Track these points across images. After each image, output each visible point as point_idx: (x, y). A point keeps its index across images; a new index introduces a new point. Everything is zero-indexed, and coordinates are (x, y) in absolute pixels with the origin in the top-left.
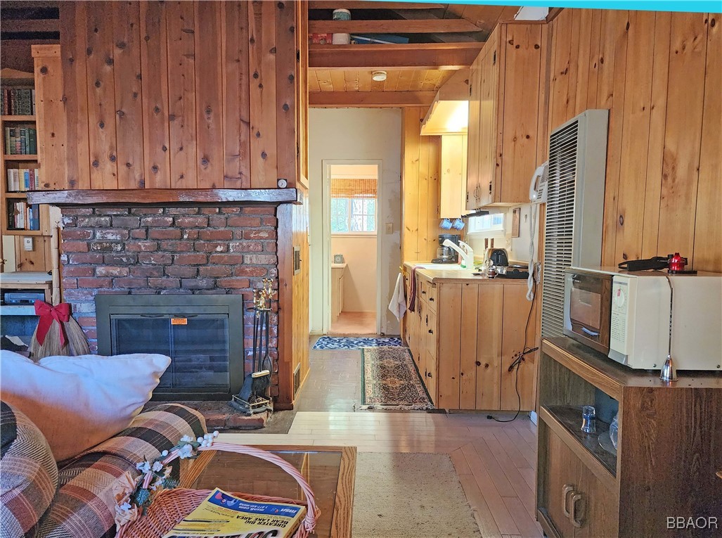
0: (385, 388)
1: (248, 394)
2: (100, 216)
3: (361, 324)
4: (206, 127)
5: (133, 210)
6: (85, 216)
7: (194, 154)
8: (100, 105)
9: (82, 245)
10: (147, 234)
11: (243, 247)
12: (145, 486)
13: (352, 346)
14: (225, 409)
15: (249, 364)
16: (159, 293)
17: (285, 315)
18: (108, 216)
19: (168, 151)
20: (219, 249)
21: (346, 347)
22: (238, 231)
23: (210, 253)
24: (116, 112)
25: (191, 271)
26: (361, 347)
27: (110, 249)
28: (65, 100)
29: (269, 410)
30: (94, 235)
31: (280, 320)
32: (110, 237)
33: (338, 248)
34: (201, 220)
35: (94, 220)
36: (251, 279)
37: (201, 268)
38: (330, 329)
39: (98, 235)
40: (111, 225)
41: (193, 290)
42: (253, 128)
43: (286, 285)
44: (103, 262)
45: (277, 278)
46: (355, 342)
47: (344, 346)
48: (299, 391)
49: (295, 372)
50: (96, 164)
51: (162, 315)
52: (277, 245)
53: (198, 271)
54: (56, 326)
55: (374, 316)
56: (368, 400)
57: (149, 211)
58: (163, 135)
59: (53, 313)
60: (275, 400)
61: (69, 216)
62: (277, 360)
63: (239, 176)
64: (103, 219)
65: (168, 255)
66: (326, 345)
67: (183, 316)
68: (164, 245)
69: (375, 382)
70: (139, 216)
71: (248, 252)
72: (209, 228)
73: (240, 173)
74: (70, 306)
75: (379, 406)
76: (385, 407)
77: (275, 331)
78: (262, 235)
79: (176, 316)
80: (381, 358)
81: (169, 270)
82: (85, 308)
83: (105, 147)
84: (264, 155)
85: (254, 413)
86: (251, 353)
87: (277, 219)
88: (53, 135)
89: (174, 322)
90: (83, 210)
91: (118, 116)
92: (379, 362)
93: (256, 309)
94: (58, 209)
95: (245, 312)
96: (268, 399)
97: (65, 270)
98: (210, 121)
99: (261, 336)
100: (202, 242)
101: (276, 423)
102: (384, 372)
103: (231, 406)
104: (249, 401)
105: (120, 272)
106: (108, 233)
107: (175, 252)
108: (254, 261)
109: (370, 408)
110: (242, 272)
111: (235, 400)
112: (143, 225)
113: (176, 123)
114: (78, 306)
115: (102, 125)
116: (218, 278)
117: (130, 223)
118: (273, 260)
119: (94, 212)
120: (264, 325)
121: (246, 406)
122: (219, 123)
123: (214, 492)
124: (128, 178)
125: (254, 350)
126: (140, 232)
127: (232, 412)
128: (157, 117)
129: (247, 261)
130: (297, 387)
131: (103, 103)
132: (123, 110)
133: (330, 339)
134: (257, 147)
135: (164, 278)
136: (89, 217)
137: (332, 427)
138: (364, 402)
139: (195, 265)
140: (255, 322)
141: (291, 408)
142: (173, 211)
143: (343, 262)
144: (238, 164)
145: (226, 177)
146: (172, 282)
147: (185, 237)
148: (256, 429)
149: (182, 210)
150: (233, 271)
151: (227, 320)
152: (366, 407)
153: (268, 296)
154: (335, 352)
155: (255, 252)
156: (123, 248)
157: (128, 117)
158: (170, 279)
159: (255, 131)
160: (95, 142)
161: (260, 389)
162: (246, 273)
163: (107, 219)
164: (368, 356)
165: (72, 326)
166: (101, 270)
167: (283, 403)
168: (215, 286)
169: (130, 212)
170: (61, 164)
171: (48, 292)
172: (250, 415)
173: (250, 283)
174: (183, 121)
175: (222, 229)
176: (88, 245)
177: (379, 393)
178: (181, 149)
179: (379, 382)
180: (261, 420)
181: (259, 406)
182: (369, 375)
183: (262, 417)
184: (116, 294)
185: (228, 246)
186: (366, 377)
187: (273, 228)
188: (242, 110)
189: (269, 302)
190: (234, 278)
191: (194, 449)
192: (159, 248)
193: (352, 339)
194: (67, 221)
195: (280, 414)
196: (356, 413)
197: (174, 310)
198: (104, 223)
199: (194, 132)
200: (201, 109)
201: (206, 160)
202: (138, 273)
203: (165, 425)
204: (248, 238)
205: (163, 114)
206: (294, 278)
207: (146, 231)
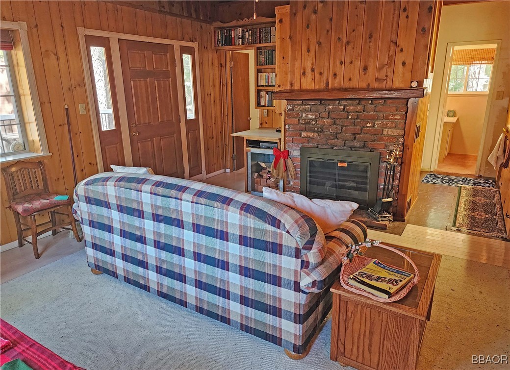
0: (473, 218)
1: (378, 209)
2: (305, 105)
3: (464, 165)
4: (368, 47)
5: (323, 102)
6: (298, 105)
7: (359, 65)
8: (309, 39)
9: (296, 120)
10: (329, 115)
11: (384, 124)
12: (352, 253)
13: (452, 184)
14: (364, 215)
15: (381, 193)
16: (333, 148)
17: (406, 167)
18: (310, 105)
19: (343, 65)
20: (369, 125)
21: (447, 184)
22: (381, 115)
23: (363, 127)
24: (317, 42)
25: (350, 137)
26: (459, 185)
27: (309, 123)
28: (291, 38)
29: (391, 220)
30: (302, 115)
31: (403, 169)
32: (310, 116)
33: (451, 105)
34: (360, 107)
35: (303, 107)
36: (387, 143)
37: (357, 136)
38: (436, 168)
39: (304, 115)
40: (311, 110)
41: (351, 148)
42: (398, 46)
43: (408, 149)
44: (305, 130)
45: (403, 144)
46: (455, 181)
47: (446, 182)
48: (409, 211)
49: (408, 200)
50: (304, 74)
51: (334, 160)
52: (405, 123)
53: (355, 137)
54: (282, 160)
55: (475, 158)
56: (457, 225)
57: (331, 102)
58: (342, 55)
59: (282, 155)
60: (394, 215)
61: (290, 105)
62: (398, 193)
63: (385, 78)
64: (307, 107)
65: (339, 127)
66: (431, 180)
67: (345, 162)
68: (337, 122)
69: (465, 213)
70: (325, 105)
71: (386, 128)
72: (364, 113)
73: (386, 76)
74: (289, 151)
75: (465, 230)
76: (469, 231)
77: (398, 176)
78: (396, 117)
79: (341, 161)
80: (474, 196)
81: (339, 136)
82: (296, 153)
83: (309, 65)
84: (404, 64)
85: (382, 221)
86: (382, 187)
87: (408, 108)
88: (283, 58)
89: (339, 164)
90: (298, 102)
91: (317, 45)
92: (472, 199)
93: (387, 162)
94: (286, 101)
95: (381, 163)
96: (390, 214)
97: (288, 133)
98: (371, 44)
99: (390, 178)
100: (359, 120)
101: (394, 228)
102: (473, 206)
103: (368, 214)
104: (379, 213)
105: (313, 136)
106: (309, 114)
107: (343, 126)
108: (389, 133)
109: (459, 230)
110: (381, 139)
111: (371, 211)
112: (327, 110)
113: (350, 47)
114: (292, 152)
115: (309, 51)
116: (366, 142)
117: (320, 109)
118: (402, 133)
119: (302, 103)
120: (392, 171)
121: (377, 216)
122: (376, 45)
123: (375, 260)
124: (320, 82)
125: (384, 185)
126: (325, 114)
127: (369, 218)
128: (339, 45)
129: (385, 133)
130: (408, 209)
131: (310, 38)
132: (321, 41)
133: (435, 176)
134: (400, 58)
135: (336, 140)
136: (300, 105)
137: (428, 237)
138: (454, 225)
139: (353, 134)
140: (386, 169)
141: (404, 221)
142: (344, 102)
143: (454, 116)
144: (385, 70)
145: (377, 79)
146: (340, 142)
147: (350, 117)
148: (382, 229)
149: (350, 102)
150: (376, 138)
151: (369, 166)
152: (456, 229)
153: (396, 155)
154: (438, 186)
155: (390, 128)
156: (316, 123)
157: (323, 45)
158: (339, 141)
159: (400, 48)
160: (304, 61)
161: (386, 207)
162: (384, 140)
163: (309, 106)
164: (464, 193)
165: (289, 161)
166: (304, 134)
167: (399, 217)
168: (364, 147)
169: (321, 103)
170: (287, 74)
171: (279, 144)
172: (379, 221)
173: (386, 146)
174: (354, 45)
175: (372, 113)
176: (299, 120)
177: (467, 221)
178: (351, 63)
179: (469, 213)
180: (385, 225)
181: (385, 217)
182: (462, 207)
183: (386, 224)
184: (311, 147)
185: (375, 123)
186: (459, 209)
187: (404, 113)
188: (392, 34)
189: (396, 159)
190: (376, 142)
191: (372, 245)
192: (335, 123)
193: (453, 178)
194: (290, 107)
195: (397, 223)
196: (447, 232)
197: (340, 158)
198: (307, 109)
199: (360, 52)
200: (365, 37)
201: (365, 69)
202: (323, 137)
203: (353, 229)
204: (387, 118)
205: (343, 42)
206: (414, 144)
207: (329, 114)
